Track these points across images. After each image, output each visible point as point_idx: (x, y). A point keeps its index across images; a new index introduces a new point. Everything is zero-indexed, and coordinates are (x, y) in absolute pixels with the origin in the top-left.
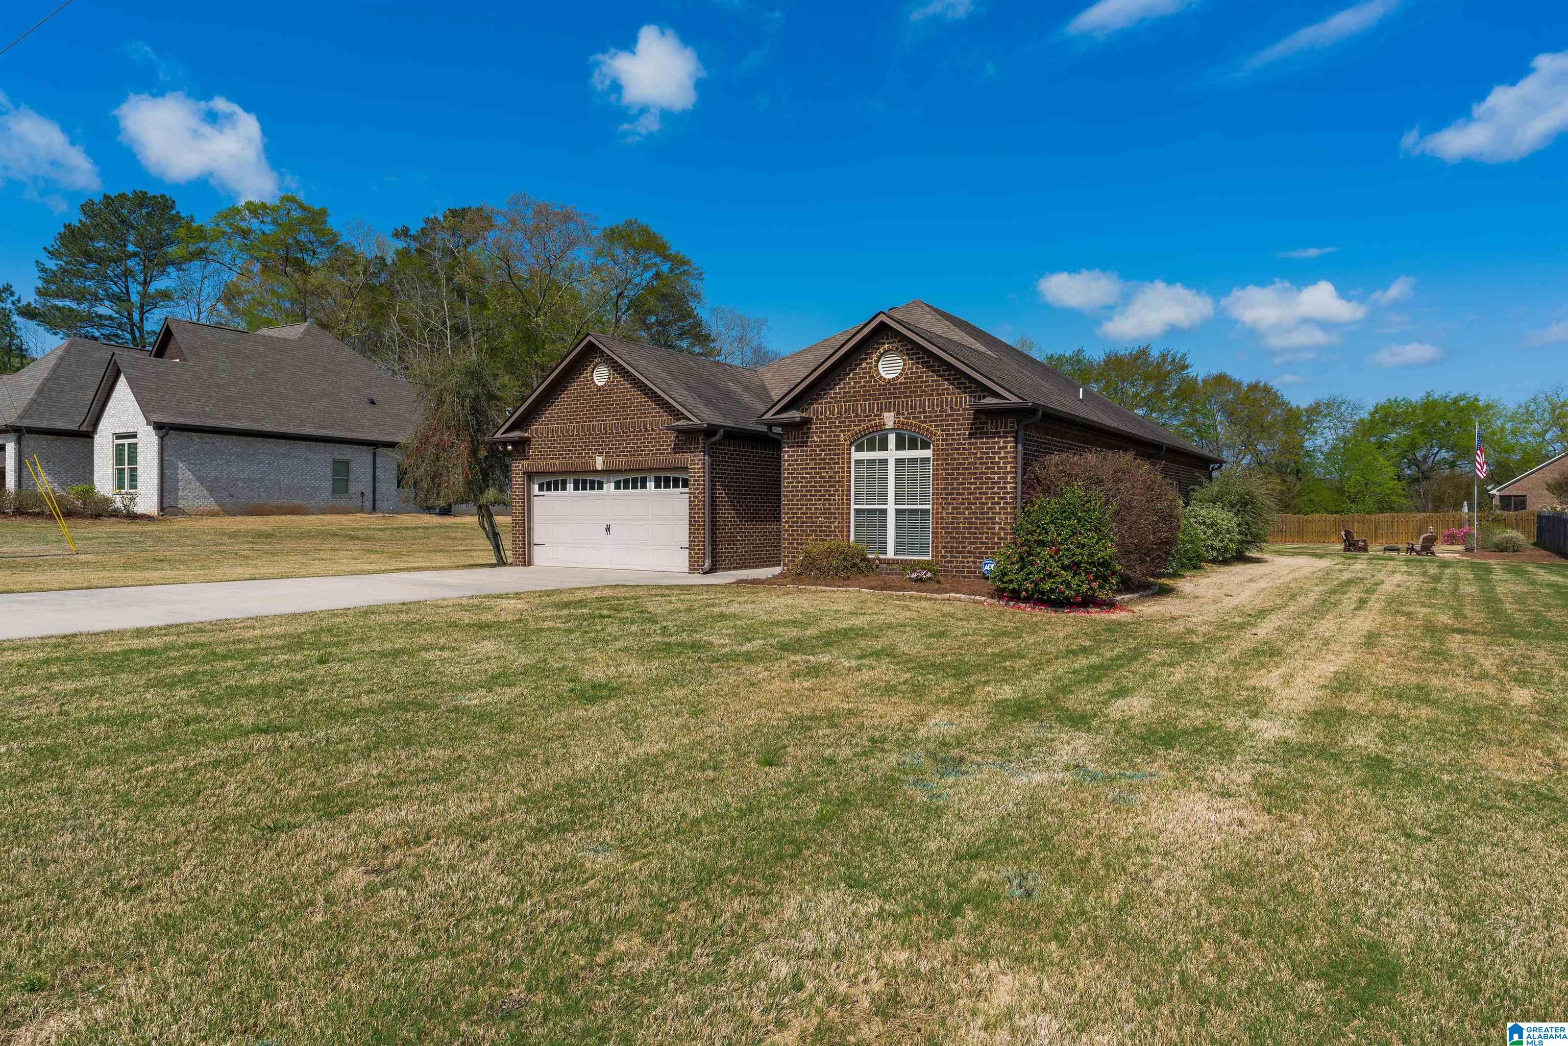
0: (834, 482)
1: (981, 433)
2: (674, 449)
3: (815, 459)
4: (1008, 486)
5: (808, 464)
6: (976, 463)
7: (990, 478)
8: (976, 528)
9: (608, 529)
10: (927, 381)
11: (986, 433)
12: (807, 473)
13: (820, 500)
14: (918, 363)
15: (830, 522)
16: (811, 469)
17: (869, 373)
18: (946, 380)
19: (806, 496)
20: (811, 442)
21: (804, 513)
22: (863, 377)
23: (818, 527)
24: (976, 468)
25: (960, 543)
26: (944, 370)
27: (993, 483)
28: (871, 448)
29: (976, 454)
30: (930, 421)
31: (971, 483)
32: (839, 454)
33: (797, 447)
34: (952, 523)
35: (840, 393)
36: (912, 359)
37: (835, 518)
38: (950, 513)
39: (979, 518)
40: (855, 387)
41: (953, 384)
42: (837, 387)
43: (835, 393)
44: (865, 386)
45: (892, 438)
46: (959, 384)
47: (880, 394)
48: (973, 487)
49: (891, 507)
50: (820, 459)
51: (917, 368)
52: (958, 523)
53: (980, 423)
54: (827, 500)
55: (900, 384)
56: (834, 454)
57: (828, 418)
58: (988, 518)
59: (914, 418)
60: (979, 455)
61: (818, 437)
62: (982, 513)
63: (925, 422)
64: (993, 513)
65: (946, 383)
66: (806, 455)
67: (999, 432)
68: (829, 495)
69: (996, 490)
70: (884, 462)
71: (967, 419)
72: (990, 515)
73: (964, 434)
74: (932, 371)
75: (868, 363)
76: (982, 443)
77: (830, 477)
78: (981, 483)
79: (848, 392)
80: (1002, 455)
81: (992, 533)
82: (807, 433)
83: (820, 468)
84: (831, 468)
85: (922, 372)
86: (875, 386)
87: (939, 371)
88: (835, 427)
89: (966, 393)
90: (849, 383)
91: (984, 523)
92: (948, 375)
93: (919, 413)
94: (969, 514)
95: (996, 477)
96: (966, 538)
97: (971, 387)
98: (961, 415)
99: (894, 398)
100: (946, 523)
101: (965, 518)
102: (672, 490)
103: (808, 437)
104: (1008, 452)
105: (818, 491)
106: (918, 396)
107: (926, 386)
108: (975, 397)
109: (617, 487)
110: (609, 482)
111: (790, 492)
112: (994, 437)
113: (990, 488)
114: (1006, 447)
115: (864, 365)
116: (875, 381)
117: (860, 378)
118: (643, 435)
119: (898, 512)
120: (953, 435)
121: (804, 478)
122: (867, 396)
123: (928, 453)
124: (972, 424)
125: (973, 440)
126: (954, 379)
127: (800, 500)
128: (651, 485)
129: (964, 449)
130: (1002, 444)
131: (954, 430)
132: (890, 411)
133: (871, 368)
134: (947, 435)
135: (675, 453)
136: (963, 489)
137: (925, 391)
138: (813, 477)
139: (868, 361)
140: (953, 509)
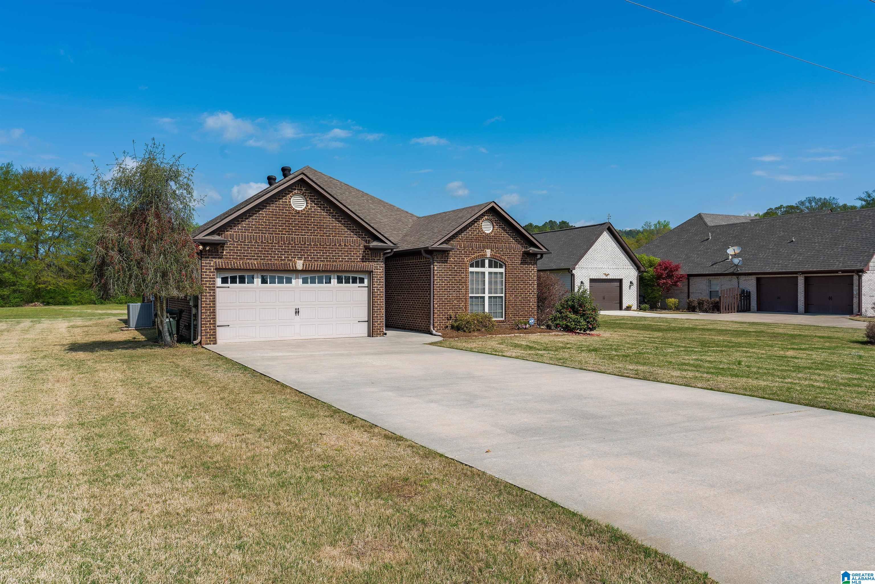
0: (461, 282)
1: (525, 263)
2: (362, 259)
3: (452, 270)
4: (535, 286)
5: (448, 273)
6: (523, 276)
7: (528, 282)
8: (523, 304)
9: (297, 312)
10: (504, 237)
11: (527, 263)
12: (447, 277)
13: (454, 292)
14: (500, 228)
15: (460, 303)
16: (449, 275)
17: (478, 229)
18: (511, 237)
19: (447, 289)
20: (450, 261)
21: (446, 299)
22: (475, 231)
23: (454, 306)
24: (523, 278)
25: (517, 311)
26: (511, 233)
27: (530, 285)
28: (477, 266)
29: (523, 271)
30: (505, 256)
31: (521, 285)
32: (464, 268)
33: (442, 263)
34: (514, 302)
35: (464, 237)
36: (497, 225)
37: (462, 301)
38: (514, 298)
39: (525, 300)
40: (471, 235)
41: (514, 239)
42: (463, 234)
43: (462, 237)
44: (476, 235)
45: (487, 262)
46: (516, 240)
47: (483, 240)
48: (522, 286)
49: (487, 295)
50: (454, 270)
51: (499, 230)
52: (517, 302)
53: (525, 258)
54: (458, 292)
55: (492, 236)
56: (462, 268)
57: (458, 249)
58: (528, 300)
59: (499, 253)
60: (524, 272)
61: (453, 259)
62: (526, 298)
63: (503, 256)
64: (530, 298)
65: (511, 238)
66: (447, 268)
67: (532, 263)
68: (459, 289)
69: (531, 288)
70: (484, 273)
71: (520, 256)
72: (529, 299)
73: (519, 263)
74: (506, 232)
75: (477, 224)
76: (525, 267)
77: (459, 280)
78: (525, 285)
79: (468, 237)
80: (533, 273)
81: (529, 307)
82: (447, 256)
83: (454, 275)
84: (460, 275)
85: (501, 232)
86: (481, 236)
87: (509, 233)
88: (462, 254)
89: (519, 244)
90: (469, 233)
91: (527, 302)
92: (513, 235)
93: (501, 251)
94: (521, 298)
95: (531, 282)
96: (520, 309)
97: (521, 242)
98: (517, 254)
99: (490, 243)
100: (512, 302)
101: (519, 300)
102: (351, 285)
103: (448, 258)
104: (535, 272)
105: (453, 287)
106: (500, 243)
107: (503, 239)
108: (523, 246)
109: (305, 281)
110: (297, 278)
111: (438, 287)
112: (530, 265)
113: (529, 287)
114: (534, 270)
115: (476, 225)
116: (481, 233)
117: (474, 231)
118: (338, 248)
119: (490, 297)
120: (514, 262)
121: (446, 280)
122: (477, 240)
123: (502, 270)
124: (522, 258)
125: (522, 266)
126: (515, 237)
127: (444, 292)
128: (334, 281)
129: (519, 269)
130: (532, 268)
131: (515, 260)
132: (488, 249)
133: (479, 226)
134: (512, 262)
135: (363, 262)
136: (519, 287)
137: (503, 241)
138: (451, 280)
139: (478, 223)
140: (515, 296)
